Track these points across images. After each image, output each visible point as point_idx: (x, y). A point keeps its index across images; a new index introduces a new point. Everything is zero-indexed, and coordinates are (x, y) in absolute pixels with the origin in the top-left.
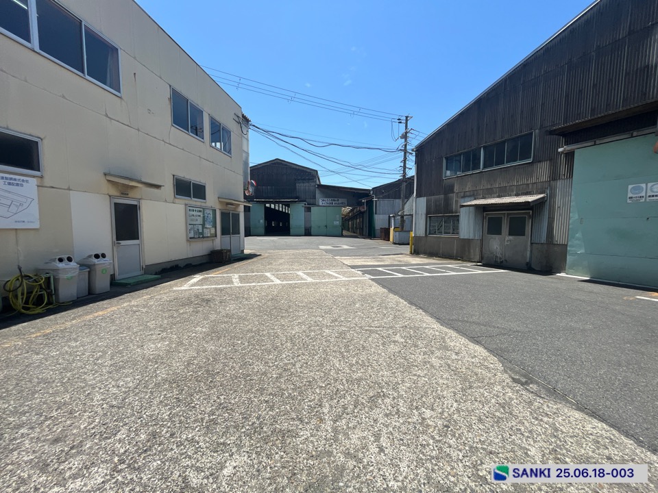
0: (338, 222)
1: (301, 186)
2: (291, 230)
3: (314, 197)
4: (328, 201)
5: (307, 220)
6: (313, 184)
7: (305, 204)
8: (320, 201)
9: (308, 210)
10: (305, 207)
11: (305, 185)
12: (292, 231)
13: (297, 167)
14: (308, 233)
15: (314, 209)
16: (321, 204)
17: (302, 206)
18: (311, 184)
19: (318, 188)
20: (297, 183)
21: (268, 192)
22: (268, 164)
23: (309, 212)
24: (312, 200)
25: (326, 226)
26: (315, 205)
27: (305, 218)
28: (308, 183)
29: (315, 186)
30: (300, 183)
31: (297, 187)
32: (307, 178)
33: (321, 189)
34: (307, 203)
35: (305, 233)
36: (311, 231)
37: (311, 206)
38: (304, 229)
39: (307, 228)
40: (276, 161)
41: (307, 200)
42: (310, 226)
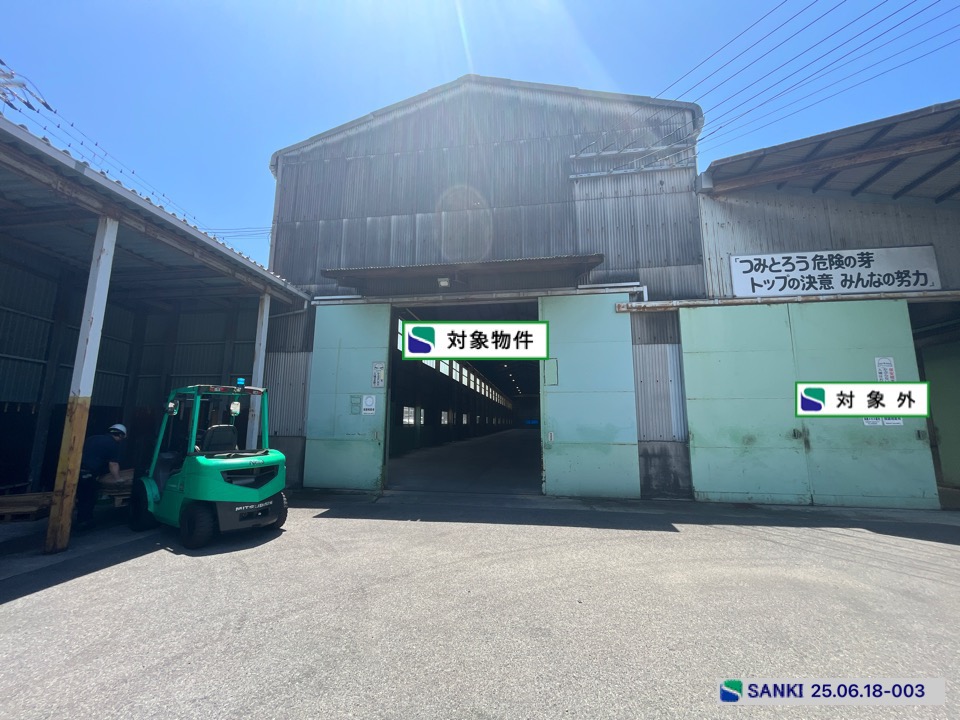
3: (692, 253)
5: (655, 393)
6: (675, 181)
7: (636, 296)
9: (661, 327)
10: (637, 314)
14: (661, 482)
17: (618, 309)
18: (662, 183)
19: (711, 194)
20: (577, 187)
21: (413, 242)
22: (422, 105)
23: (664, 341)
24: (673, 270)
25: (796, 434)
26: (704, 296)
27: (640, 383)
28: (644, 174)
29: (694, 187)
30: (596, 179)
31: (579, 206)
32: (640, 150)
33: (732, 201)
34: (645, 289)
35: (646, 480)
36: (688, 466)
37: (675, 303)
38: (635, 451)
39: (657, 448)
40: (463, 89)
41: (642, 271)
42: (676, 431)
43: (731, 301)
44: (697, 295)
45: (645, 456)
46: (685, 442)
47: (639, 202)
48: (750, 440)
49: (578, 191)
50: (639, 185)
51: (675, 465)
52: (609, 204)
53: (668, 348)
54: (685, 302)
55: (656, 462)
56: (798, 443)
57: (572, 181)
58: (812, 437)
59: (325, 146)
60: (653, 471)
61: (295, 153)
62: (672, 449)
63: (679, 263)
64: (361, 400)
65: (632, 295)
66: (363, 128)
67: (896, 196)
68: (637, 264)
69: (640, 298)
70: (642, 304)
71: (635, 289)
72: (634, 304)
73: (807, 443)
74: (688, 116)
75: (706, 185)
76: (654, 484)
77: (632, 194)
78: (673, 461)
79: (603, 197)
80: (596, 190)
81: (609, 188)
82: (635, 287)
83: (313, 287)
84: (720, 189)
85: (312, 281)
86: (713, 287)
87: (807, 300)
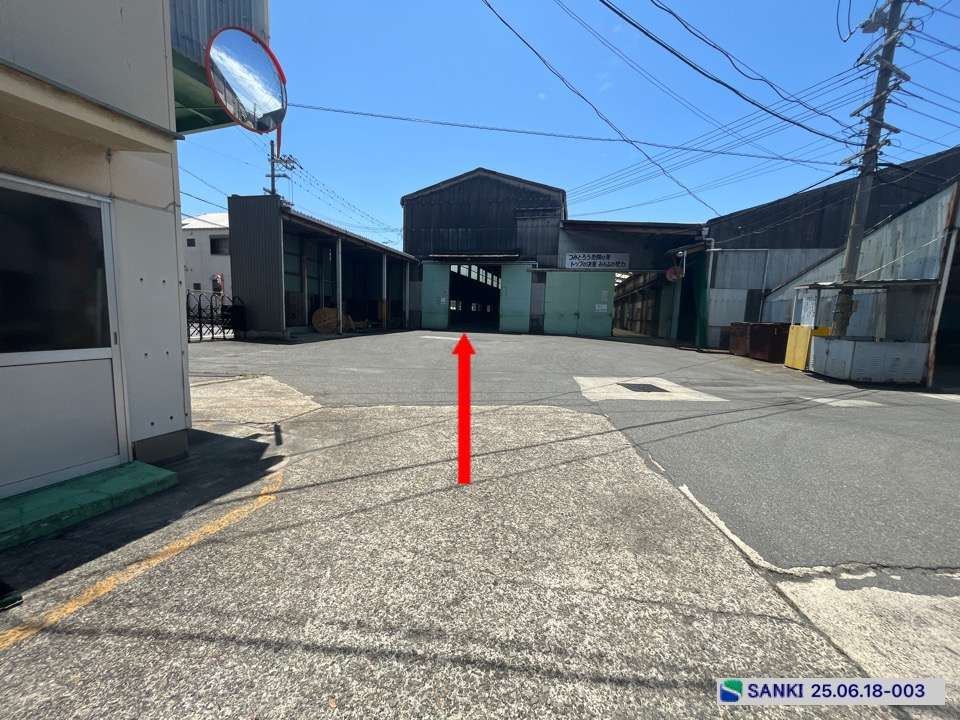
0: (605, 307)
1: (527, 227)
2: (502, 321)
3: (555, 251)
4: (586, 258)
5: (537, 300)
6: (553, 222)
7: (534, 266)
8: (568, 257)
9: (540, 278)
10: (533, 272)
11: (535, 223)
12: (503, 323)
13: (521, 185)
14: (536, 328)
15: (551, 276)
16: (568, 265)
17: (528, 271)
19: (563, 229)
20: (518, 221)
22: (461, 180)
23: (541, 282)
24: (548, 256)
26: (556, 267)
27: (532, 296)
28: (543, 218)
29: (558, 225)
30: (525, 219)
31: (519, 229)
32: (542, 208)
33: (571, 232)
34: (538, 264)
35: (531, 325)
36: (543, 323)
37: (546, 269)
38: (529, 318)
39: (535, 317)
40: (477, 174)
41: (538, 257)
42: (541, 312)
43: (563, 269)
44: (554, 266)
46: (543, 316)
47: (540, 229)
48: (562, 315)
49: (519, 223)
50: (540, 222)
51: (540, 323)
52: (529, 230)
53: (543, 284)
54: (549, 269)
55: (534, 321)
56: (576, 316)
57: (517, 219)
58: (580, 316)
59: (422, 196)
61: (411, 198)
62: (539, 317)
63: (550, 254)
64: (439, 299)
66: (437, 189)
68: (536, 254)
70: (536, 269)
71: (534, 264)
72: (533, 269)
74: (562, 195)
75: (561, 226)
76: (533, 326)
77: (537, 226)
80: (524, 223)
81: (530, 223)
82: (534, 262)
83: (421, 258)
84: (567, 229)
85: (420, 255)
86: (560, 264)
87: (587, 270)
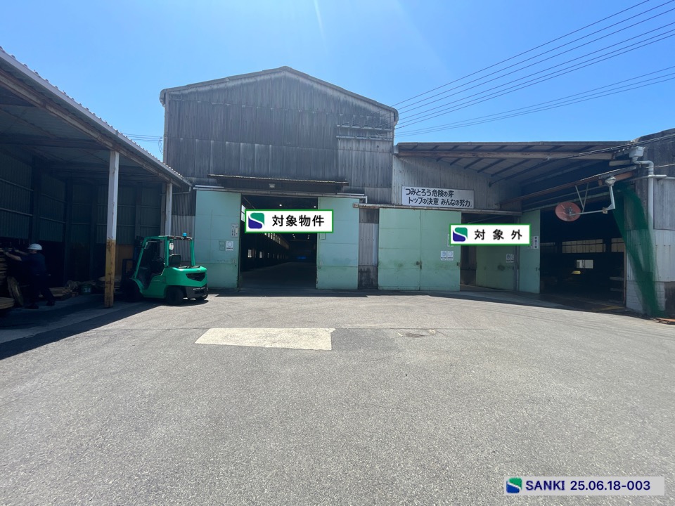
0: (451, 254)
2: (320, 274)
3: (388, 184)
6: (384, 147)
9: (371, 216)
10: (362, 209)
11: (362, 146)
12: (323, 277)
13: (342, 97)
14: (367, 285)
15: (385, 214)
17: (354, 206)
18: (378, 147)
19: (397, 156)
20: (339, 141)
21: (253, 160)
22: (259, 79)
23: (372, 222)
24: (379, 189)
25: (417, 263)
26: (390, 203)
27: (361, 240)
28: (371, 141)
29: (391, 151)
30: (349, 140)
31: (340, 152)
32: (370, 128)
33: (406, 160)
34: (366, 198)
35: (360, 282)
36: (377, 276)
37: (378, 205)
38: (357, 270)
39: (366, 268)
40: (282, 74)
41: (366, 189)
42: (374, 262)
43: (400, 206)
44: (387, 202)
45: (361, 272)
46: (377, 266)
47: (368, 154)
48: (401, 265)
49: (340, 145)
50: (368, 146)
51: (372, 276)
52: (354, 153)
53: (374, 225)
54: (382, 205)
55: (365, 274)
56: (418, 267)
57: (338, 138)
58: (423, 265)
59: (197, 92)
60: (363, 278)
61: (177, 93)
62: (371, 269)
63: (382, 187)
64: (225, 243)
65: (361, 199)
66: (222, 86)
67: (465, 168)
68: (364, 185)
69: (364, 202)
70: (365, 205)
71: (362, 197)
72: (361, 205)
73: (421, 267)
74: (392, 115)
75: (396, 152)
76: (363, 283)
77: (364, 150)
78: (372, 274)
79: (351, 149)
80: (348, 146)
81: (355, 145)
83: (194, 179)
84: (402, 154)
85: (193, 175)
86: (394, 200)
87: (428, 209)
